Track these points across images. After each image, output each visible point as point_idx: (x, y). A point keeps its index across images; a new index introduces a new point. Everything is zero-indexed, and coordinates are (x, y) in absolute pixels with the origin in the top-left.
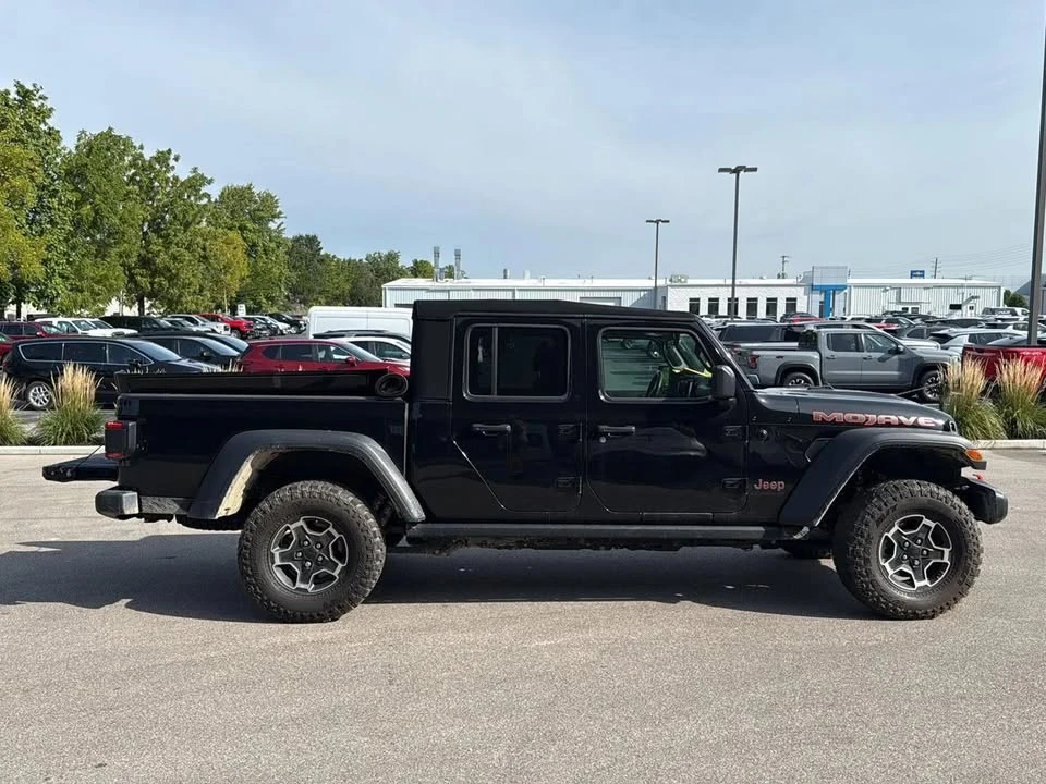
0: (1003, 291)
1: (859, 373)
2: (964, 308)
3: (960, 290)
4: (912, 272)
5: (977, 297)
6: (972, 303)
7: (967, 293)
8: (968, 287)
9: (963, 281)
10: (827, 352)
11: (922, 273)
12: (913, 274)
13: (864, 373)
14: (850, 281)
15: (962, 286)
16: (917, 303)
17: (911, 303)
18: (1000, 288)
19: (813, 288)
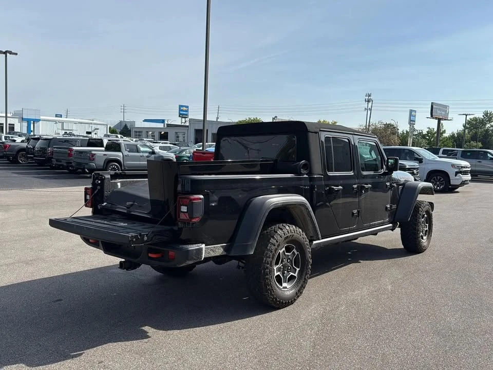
0: (108, 127)
1: (139, 163)
2: (92, 133)
3: (90, 125)
4: (56, 115)
5: (98, 129)
6: (96, 131)
7: (94, 127)
8: (94, 124)
9: (92, 121)
10: (126, 153)
11: (61, 116)
12: (56, 116)
13: (141, 163)
14: (42, 118)
15: (91, 124)
16: (71, 130)
17: (68, 130)
18: (107, 125)
19: (23, 119)
